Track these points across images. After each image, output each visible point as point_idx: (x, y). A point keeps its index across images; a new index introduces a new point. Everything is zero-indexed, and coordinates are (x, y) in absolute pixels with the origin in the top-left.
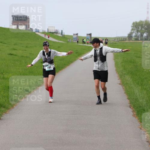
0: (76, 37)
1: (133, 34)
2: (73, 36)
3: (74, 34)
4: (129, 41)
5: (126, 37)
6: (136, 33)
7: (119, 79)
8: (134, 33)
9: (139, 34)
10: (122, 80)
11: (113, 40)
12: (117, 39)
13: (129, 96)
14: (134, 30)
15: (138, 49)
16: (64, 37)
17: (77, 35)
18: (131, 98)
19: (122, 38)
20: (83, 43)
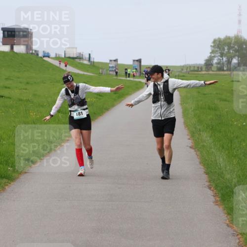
0: (114, 66)
1: (214, 60)
2: (109, 64)
3: (111, 61)
4: (207, 71)
5: (202, 64)
6: (219, 58)
7: (189, 139)
8: (216, 59)
9: (225, 59)
10: (196, 140)
11: (180, 70)
12: (187, 69)
13: (207, 169)
14: (215, 53)
15: (223, 86)
16: (93, 66)
17: (116, 62)
18: (211, 172)
19: (194, 67)
20: (126, 76)
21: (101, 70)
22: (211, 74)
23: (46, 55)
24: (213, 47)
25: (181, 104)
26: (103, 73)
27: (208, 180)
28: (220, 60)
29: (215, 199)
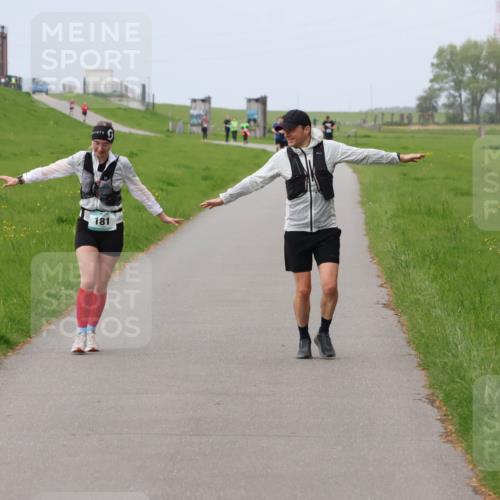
0: (202, 112)
1: (439, 96)
2: (190, 108)
3: (194, 101)
4: (422, 124)
5: (408, 108)
6: (452, 92)
7: (381, 286)
8: (444, 94)
9: (465, 95)
10: (398, 289)
11: (359, 121)
12: (375, 120)
13: (425, 357)
14: (442, 81)
15: (462, 159)
16: (152, 113)
17: (207, 104)
18: (435, 364)
19: (393, 115)
20: (227, 136)
21: (170, 124)
22: (431, 132)
23: (39, 88)
24: (438, 66)
25: (362, 203)
26: (177, 130)
27: (428, 383)
28: (454, 97)
29: (446, 429)
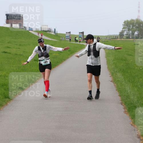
0: (68, 35)
2: (66, 34)
3: (67, 33)
4: (120, 39)
5: (117, 35)
7: (110, 77)
8: (125, 32)
9: (130, 32)
10: (114, 77)
11: (105, 38)
12: (109, 38)
13: (120, 93)
14: (125, 28)
15: (130, 47)
16: (57, 35)
18: (123, 95)
19: (113, 36)
21: (61, 38)
22: (122, 41)
24: (124, 25)
25: (106, 57)
27: (121, 100)
28: (128, 32)
29: (125, 110)
